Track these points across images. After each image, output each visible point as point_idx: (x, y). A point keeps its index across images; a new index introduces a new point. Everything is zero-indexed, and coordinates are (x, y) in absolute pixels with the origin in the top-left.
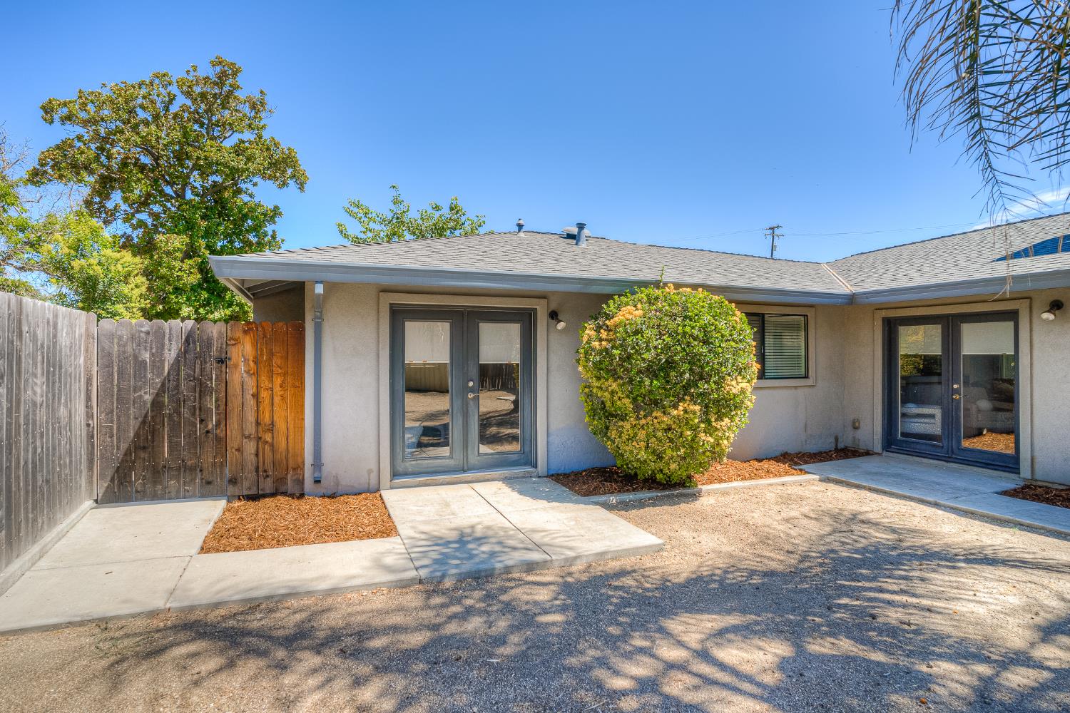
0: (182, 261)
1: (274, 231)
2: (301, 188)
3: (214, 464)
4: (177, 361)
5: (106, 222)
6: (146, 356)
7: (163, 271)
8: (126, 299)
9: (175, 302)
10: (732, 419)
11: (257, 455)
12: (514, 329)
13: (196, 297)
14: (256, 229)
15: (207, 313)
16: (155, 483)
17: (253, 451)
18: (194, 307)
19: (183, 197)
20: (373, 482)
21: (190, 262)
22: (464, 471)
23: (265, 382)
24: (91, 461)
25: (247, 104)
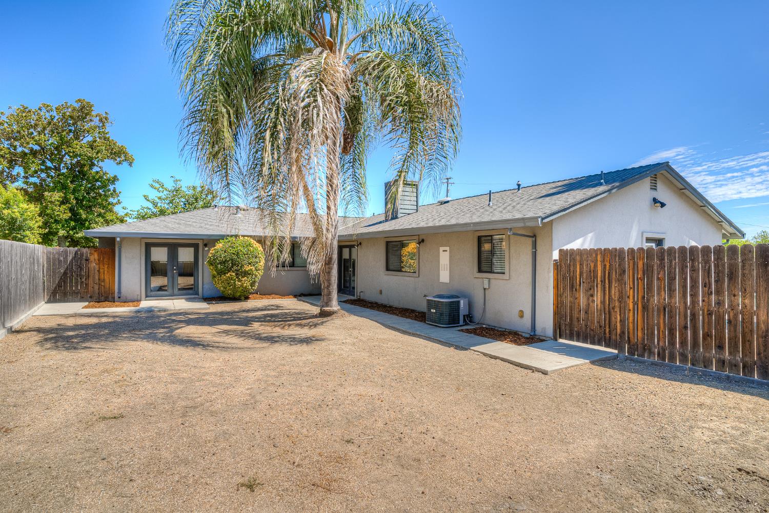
0: (60, 206)
1: (114, 188)
2: (130, 164)
3: (84, 292)
4: (72, 260)
5: (13, 182)
6: (62, 259)
7: (48, 212)
8: (31, 229)
9: (55, 229)
10: (248, 278)
11: (99, 289)
12: (192, 250)
13: (67, 225)
14: (104, 186)
15: (74, 234)
16: (65, 297)
17: (98, 288)
18: (66, 231)
19: (60, 170)
20: (139, 298)
21: (64, 207)
22: (172, 296)
23: (101, 266)
24: (44, 290)
25: (98, 118)
